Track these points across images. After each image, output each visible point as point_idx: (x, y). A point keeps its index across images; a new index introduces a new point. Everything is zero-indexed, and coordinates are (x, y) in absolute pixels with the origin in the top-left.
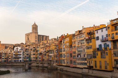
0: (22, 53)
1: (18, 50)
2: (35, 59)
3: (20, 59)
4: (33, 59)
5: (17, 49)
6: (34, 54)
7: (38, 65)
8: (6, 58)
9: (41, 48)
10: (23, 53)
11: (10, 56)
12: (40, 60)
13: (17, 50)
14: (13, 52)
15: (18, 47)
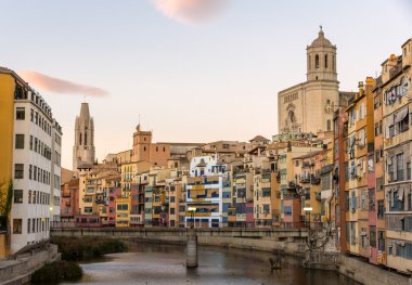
0: (219, 186)
1: (207, 173)
2: (269, 217)
3: (214, 216)
4: (262, 217)
5: (202, 165)
6: (267, 193)
7: (282, 244)
8: (158, 210)
9: (296, 161)
10: (226, 185)
11: (173, 199)
12: (290, 219)
13: (202, 172)
14: (185, 180)
15: (207, 158)
